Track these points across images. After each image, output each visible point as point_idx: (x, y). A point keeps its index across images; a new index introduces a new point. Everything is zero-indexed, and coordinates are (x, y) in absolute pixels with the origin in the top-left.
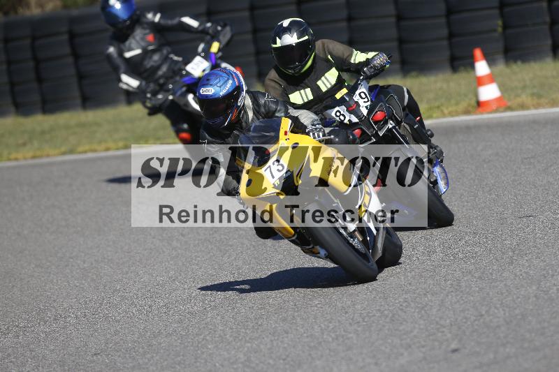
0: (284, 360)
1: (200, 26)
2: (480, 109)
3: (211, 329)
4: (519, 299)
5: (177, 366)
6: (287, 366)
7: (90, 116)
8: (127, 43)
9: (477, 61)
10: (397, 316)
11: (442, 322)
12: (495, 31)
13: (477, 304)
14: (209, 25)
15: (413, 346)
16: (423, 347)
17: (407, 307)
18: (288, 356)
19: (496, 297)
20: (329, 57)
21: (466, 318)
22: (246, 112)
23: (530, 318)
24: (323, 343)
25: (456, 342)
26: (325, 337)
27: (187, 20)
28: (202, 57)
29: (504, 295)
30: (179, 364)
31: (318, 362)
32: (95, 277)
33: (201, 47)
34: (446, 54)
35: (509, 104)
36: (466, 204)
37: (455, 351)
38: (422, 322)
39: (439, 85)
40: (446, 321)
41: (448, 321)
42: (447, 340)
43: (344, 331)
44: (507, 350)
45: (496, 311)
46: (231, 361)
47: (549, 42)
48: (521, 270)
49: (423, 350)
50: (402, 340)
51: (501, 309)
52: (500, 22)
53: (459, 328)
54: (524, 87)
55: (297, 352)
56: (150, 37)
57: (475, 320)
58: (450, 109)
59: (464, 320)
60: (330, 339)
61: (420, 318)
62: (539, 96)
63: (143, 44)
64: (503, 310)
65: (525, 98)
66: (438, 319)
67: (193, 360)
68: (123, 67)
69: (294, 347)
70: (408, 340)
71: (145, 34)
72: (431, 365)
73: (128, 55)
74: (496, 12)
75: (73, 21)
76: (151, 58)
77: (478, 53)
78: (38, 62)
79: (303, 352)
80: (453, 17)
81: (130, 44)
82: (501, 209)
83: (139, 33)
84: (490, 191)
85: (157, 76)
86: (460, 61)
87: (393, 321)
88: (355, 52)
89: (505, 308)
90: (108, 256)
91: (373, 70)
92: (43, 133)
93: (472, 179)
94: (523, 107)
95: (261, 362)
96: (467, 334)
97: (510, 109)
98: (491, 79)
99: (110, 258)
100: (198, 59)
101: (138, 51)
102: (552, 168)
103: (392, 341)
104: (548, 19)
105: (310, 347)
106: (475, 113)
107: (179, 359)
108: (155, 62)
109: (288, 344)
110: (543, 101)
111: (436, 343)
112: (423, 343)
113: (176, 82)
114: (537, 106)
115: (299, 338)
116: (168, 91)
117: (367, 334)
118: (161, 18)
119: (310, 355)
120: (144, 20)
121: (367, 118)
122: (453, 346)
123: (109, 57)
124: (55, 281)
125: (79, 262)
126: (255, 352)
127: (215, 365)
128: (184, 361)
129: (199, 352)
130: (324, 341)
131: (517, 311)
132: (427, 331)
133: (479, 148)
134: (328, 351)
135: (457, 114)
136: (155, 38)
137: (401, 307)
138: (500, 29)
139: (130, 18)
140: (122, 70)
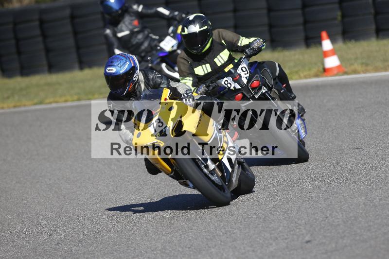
0: (189, 248)
1: (170, 14)
2: (326, 74)
3: (138, 226)
4: (353, 206)
5: (115, 252)
6: (191, 253)
7: (54, 78)
8: (119, 26)
9: (323, 40)
10: (268, 218)
11: (299, 222)
12: (335, 19)
13: (324, 209)
14: (176, 13)
15: (279, 239)
16: (286, 239)
17: (274, 211)
18: (192, 245)
19: (337, 204)
20: (223, 41)
21: (316, 219)
22: (139, 85)
23: (360, 219)
24: (216, 237)
25: (309, 235)
26: (218, 232)
27: (162, 10)
28: (172, 37)
29: (342, 203)
30: (116, 251)
31: (213, 250)
32: (57, 190)
33: (171, 29)
34: (302, 35)
35: (346, 70)
36: (316, 140)
37: (308, 242)
38: (285, 222)
39: (297, 57)
40: (302, 221)
41: (303, 221)
42: (303, 234)
43: (231, 228)
44: (345, 241)
45: (337, 214)
46: (152, 249)
47: (374, 27)
48: (354, 186)
49: (286, 241)
50: (271, 234)
51: (340, 213)
52: (339, 13)
53: (311, 226)
54: (356, 59)
55: (198, 243)
56: (136, 22)
57: (322, 220)
58: (306, 73)
59: (314, 221)
60: (221, 234)
61: (284, 219)
62: (367, 65)
63: (131, 27)
64: (342, 213)
65: (357, 66)
66: (296, 220)
67: (126, 248)
68: (116, 43)
69: (196, 239)
70: (276, 234)
71: (132, 20)
72: (292, 252)
73: (120, 35)
74: (337, 6)
75: (42, 12)
76: (136, 37)
77: (324, 34)
78: (18, 40)
79: (202, 242)
80: (307, 10)
81: (121, 27)
82: (340, 143)
83: (127, 19)
84: (333, 130)
85: (140, 50)
86: (312, 40)
87: (265, 221)
88: (241, 38)
89: (343, 212)
90: (67, 176)
91: (252, 51)
92: (21, 89)
93: (320, 122)
94: (355, 72)
95: (173, 250)
96: (317, 230)
97: (346, 73)
98: (333, 52)
99: (68, 177)
100: (168, 38)
101: (127, 33)
102: (375, 115)
103: (265, 235)
104: (373, 11)
105: (208, 239)
106: (322, 76)
107: (116, 247)
108: (139, 40)
109: (192, 237)
110: (370, 68)
111: (295, 237)
112: (286, 236)
113: (153, 54)
114: (365, 72)
115: (199, 233)
116: (147, 61)
117: (247, 230)
118: (143, 8)
119: (207, 244)
120: (131, 10)
121: (247, 86)
122: (307, 238)
123: (106, 36)
124: (30, 193)
125: (46, 180)
126: (169, 243)
127: (141, 252)
128: (120, 248)
129: (130, 242)
130: (217, 235)
131: (351, 215)
132: (288, 227)
133: (325, 101)
134: (219, 242)
135: (309, 77)
136: (139, 23)
137: (271, 212)
138: (339, 18)
139: (121, 9)
140: (115, 46)
